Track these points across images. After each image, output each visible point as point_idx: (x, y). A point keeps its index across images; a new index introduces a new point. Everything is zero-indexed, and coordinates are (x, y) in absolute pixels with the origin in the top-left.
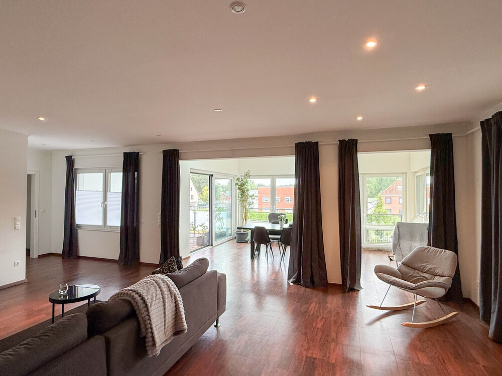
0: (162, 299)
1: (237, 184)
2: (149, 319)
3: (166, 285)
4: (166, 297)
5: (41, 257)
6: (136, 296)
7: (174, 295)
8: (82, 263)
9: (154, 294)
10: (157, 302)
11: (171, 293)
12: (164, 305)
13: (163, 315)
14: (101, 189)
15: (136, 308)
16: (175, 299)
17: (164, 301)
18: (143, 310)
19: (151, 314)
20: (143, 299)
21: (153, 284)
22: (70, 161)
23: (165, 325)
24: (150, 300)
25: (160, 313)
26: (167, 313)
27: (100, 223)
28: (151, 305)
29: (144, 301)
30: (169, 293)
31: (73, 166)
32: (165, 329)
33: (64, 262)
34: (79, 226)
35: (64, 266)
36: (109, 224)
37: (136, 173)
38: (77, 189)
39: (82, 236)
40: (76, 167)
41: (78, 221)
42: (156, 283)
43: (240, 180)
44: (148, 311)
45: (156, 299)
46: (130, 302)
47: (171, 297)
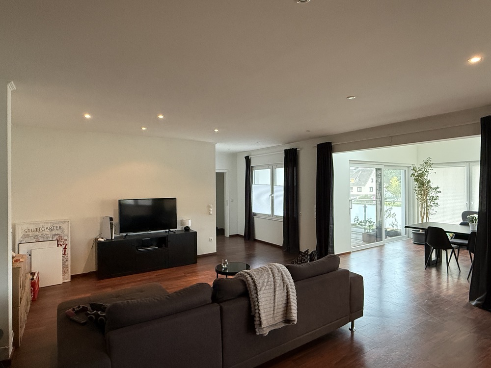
0: (273, 286)
1: (414, 175)
2: (257, 301)
3: (280, 275)
4: (278, 286)
5: (231, 236)
6: (249, 278)
7: (287, 286)
8: (257, 245)
9: (266, 280)
10: (267, 287)
11: (284, 283)
12: (275, 292)
13: (272, 301)
14: (269, 183)
15: (248, 289)
16: (287, 289)
17: (275, 289)
18: (253, 292)
19: (259, 297)
20: (254, 282)
21: (268, 271)
22: (248, 160)
23: (274, 310)
24: (261, 284)
25: (268, 299)
26: (276, 300)
27: (269, 213)
28: (260, 289)
29: (255, 284)
30: (282, 282)
31: (250, 165)
32: (273, 314)
33: (245, 243)
34: (255, 214)
35: (245, 246)
36: (275, 214)
37: (295, 168)
38: (254, 183)
39: (257, 222)
40: (252, 165)
41: (254, 210)
42: (271, 271)
43: (418, 170)
44: (257, 293)
45: (267, 285)
46: (245, 282)
47: (284, 286)
